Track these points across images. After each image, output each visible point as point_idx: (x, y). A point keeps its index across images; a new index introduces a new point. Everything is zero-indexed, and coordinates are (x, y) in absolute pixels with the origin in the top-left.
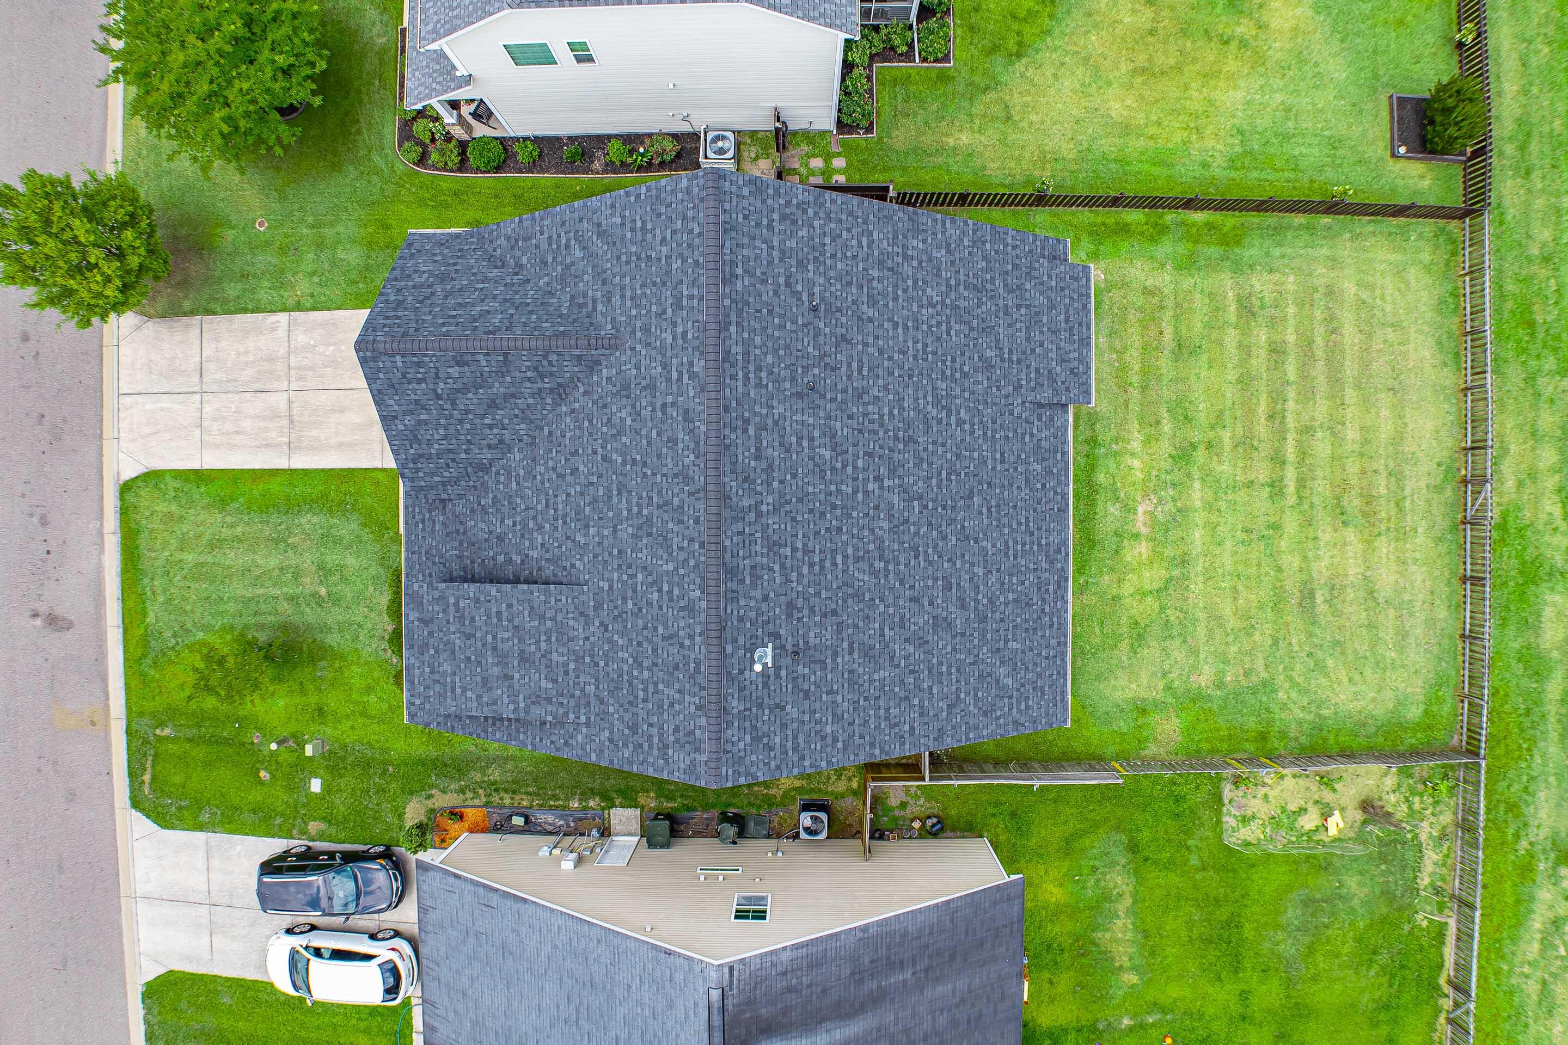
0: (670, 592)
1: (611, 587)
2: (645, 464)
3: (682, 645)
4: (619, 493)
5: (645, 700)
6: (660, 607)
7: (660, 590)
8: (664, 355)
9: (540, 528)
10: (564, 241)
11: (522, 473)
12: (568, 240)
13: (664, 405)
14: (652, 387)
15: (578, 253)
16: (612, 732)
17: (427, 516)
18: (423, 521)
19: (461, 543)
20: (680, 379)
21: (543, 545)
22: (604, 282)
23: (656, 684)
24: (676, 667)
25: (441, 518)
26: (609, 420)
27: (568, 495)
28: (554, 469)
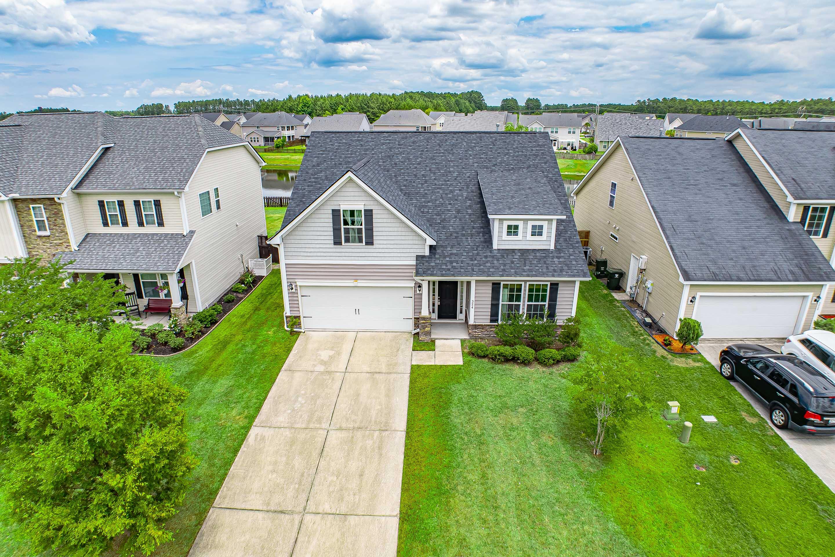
0: (475, 143)
1: (476, 163)
2: (422, 151)
3: (496, 140)
4: (434, 159)
5: (522, 152)
6: (482, 147)
7: (475, 147)
8: (379, 145)
9: (452, 192)
10: (314, 180)
11: (423, 200)
12: (314, 178)
13: (399, 145)
14: (390, 149)
15: (323, 174)
16: (542, 163)
17: (448, 259)
18: (451, 262)
19: (463, 235)
20: (390, 140)
21: (460, 190)
22: (340, 164)
23: (514, 148)
24: (505, 142)
25: (449, 249)
26: (402, 162)
27: (435, 179)
28: (422, 184)
